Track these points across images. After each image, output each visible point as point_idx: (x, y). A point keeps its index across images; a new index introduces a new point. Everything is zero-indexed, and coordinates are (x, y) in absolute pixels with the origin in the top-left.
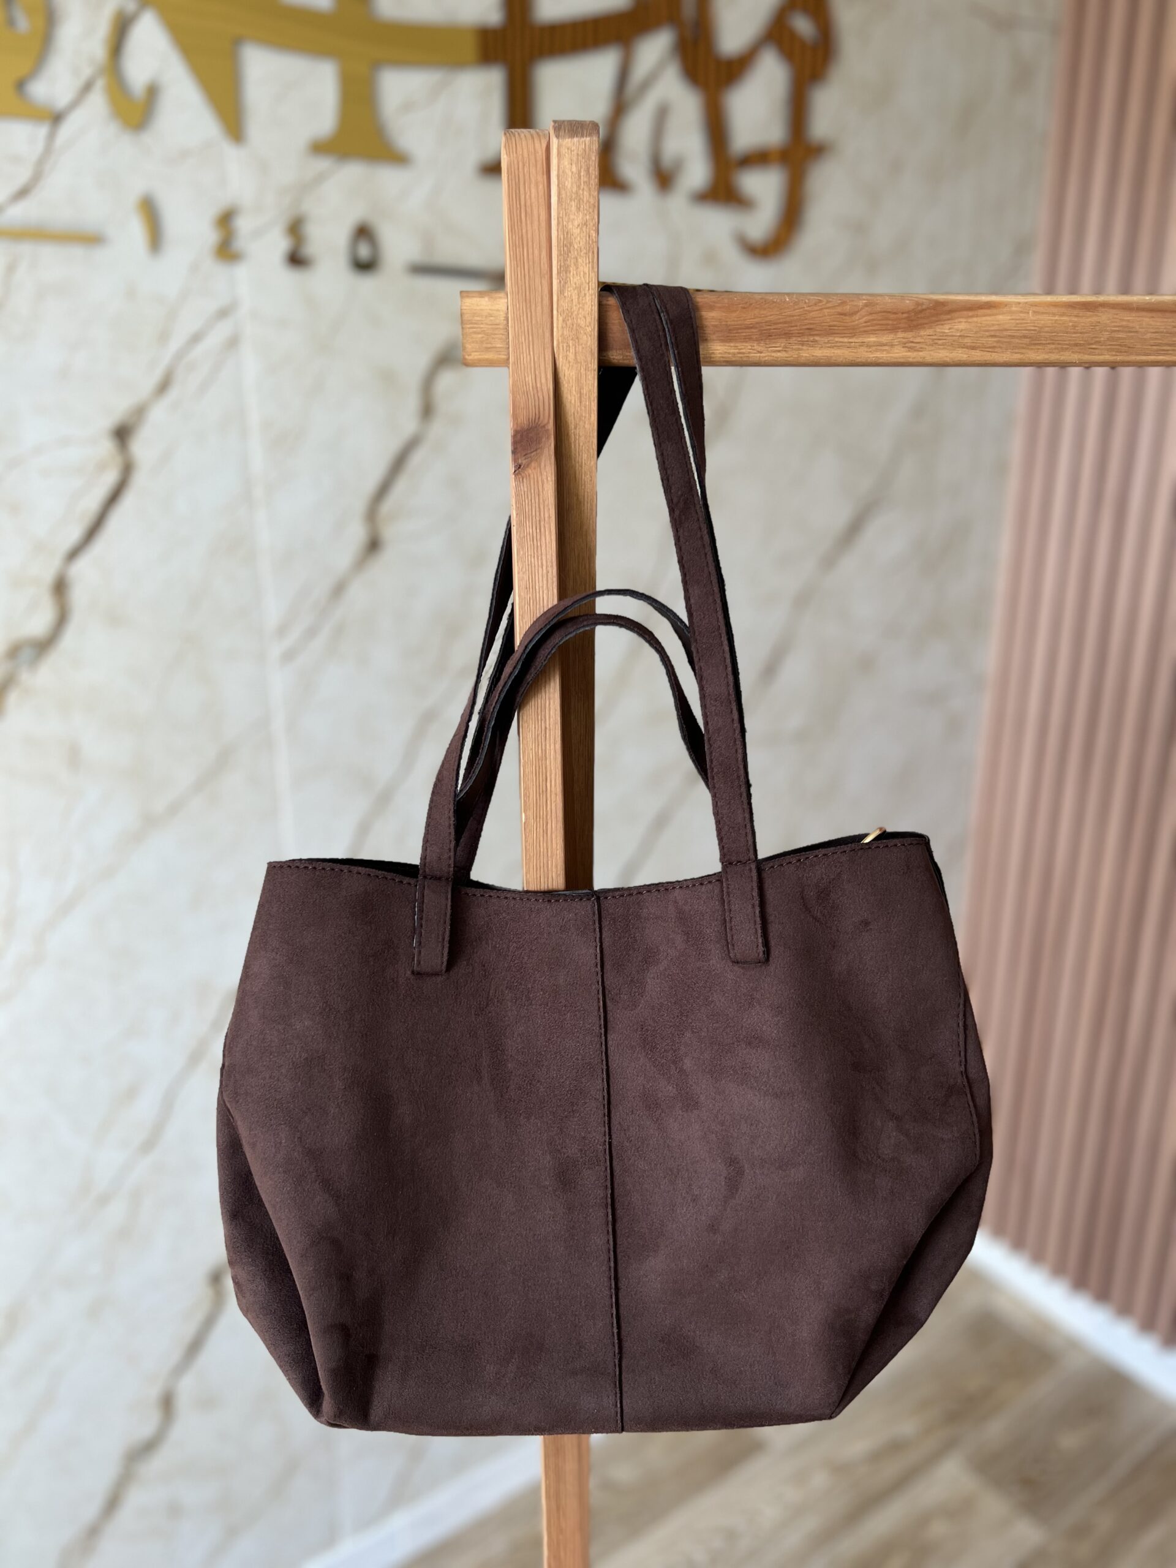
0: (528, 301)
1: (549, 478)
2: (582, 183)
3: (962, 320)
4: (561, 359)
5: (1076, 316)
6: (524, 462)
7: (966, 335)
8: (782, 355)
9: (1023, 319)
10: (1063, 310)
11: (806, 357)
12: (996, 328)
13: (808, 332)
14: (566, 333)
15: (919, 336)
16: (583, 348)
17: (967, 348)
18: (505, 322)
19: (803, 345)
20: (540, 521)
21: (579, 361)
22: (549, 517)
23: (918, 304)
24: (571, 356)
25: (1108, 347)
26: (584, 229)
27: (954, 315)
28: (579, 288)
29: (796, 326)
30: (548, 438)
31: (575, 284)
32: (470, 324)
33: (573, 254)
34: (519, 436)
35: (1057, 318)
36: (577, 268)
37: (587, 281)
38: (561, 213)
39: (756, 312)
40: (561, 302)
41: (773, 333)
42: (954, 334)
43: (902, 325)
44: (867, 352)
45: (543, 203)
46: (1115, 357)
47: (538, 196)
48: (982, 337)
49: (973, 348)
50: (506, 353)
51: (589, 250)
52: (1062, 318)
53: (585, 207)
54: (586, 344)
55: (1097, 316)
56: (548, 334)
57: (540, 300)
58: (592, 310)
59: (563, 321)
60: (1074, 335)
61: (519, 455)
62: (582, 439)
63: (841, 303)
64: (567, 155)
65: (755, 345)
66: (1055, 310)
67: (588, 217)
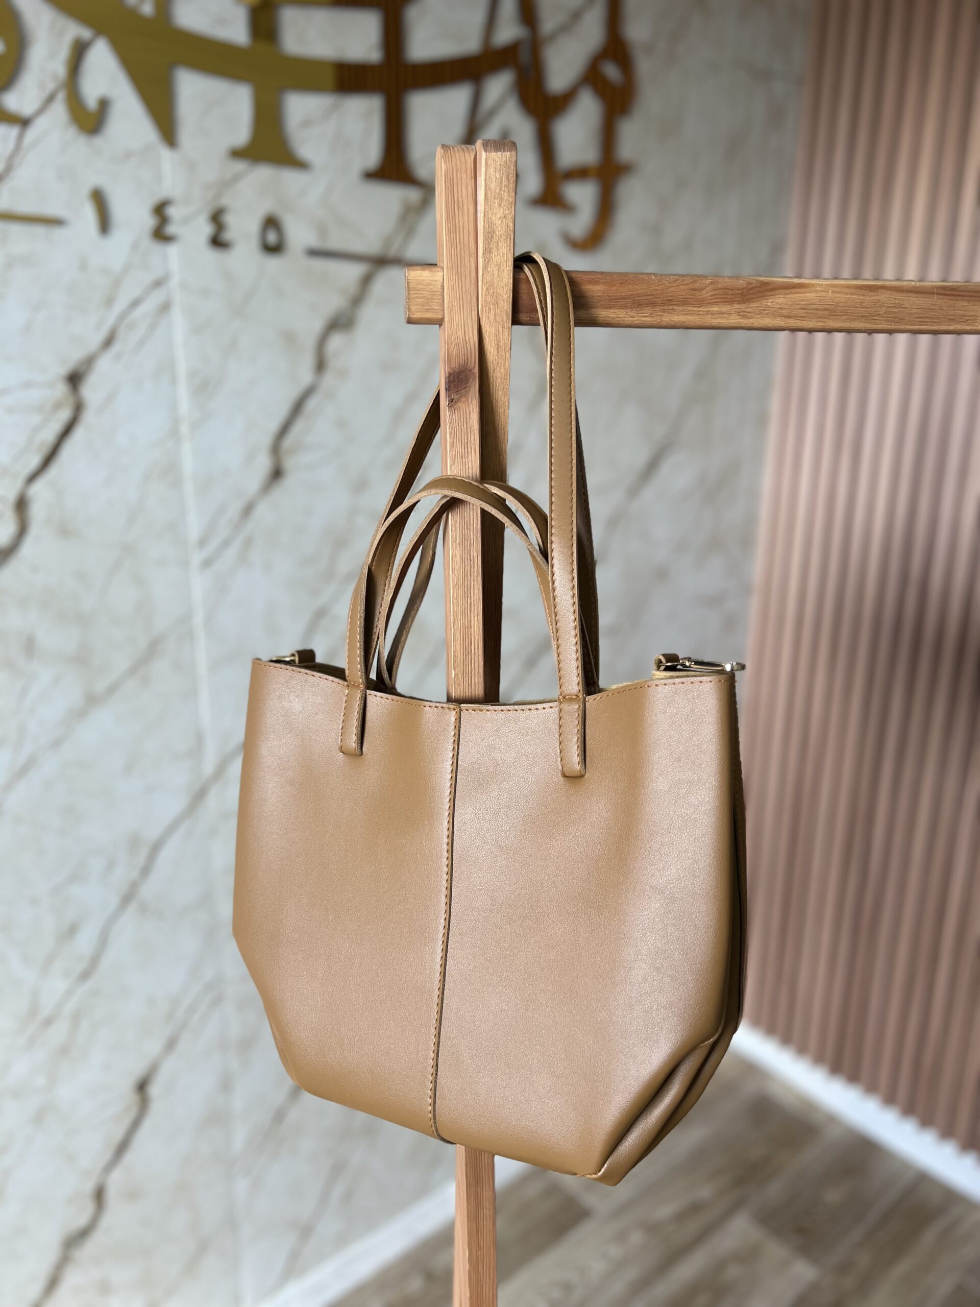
0: (459, 274)
1: (474, 410)
2: (503, 187)
3: (782, 296)
4: (484, 319)
5: (863, 295)
6: (456, 397)
7: (784, 307)
8: (649, 320)
9: (825, 297)
10: (853, 290)
11: (667, 321)
12: (804, 303)
13: (669, 302)
14: (488, 299)
15: (750, 307)
16: (501, 311)
17: (785, 317)
18: (441, 290)
19: (664, 312)
20: (467, 443)
21: (498, 321)
22: (475, 440)
23: (749, 283)
24: (492, 317)
25: (886, 319)
26: (504, 221)
27: (777, 292)
28: (499, 266)
29: (660, 298)
30: (474, 379)
31: (496, 262)
32: (414, 291)
33: (495, 240)
34: (452, 378)
35: (848, 296)
36: (498, 250)
37: (505, 260)
38: (487, 207)
39: (630, 286)
40: (485, 275)
41: (642, 302)
42: (775, 306)
43: (737, 299)
44: (711, 318)
45: (472, 200)
46: (890, 326)
47: (468, 194)
48: (796, 309)
49: (789, 317)
50: (442, 314)
51: (507, 237)
52: (853, 297)
53: (505, 204)
54: (504, 308)
55: (878, 295)
56: (474, 300)
57: (468, 274)
58: (508, 282)
59: (487, 290)
60: (861, 309)
61: (452, 391)
62: (499, 380)
63: (694, 281)
64: (492, 164)
65: (629, 311)
66: (847, 290)
67: (507, 212)
